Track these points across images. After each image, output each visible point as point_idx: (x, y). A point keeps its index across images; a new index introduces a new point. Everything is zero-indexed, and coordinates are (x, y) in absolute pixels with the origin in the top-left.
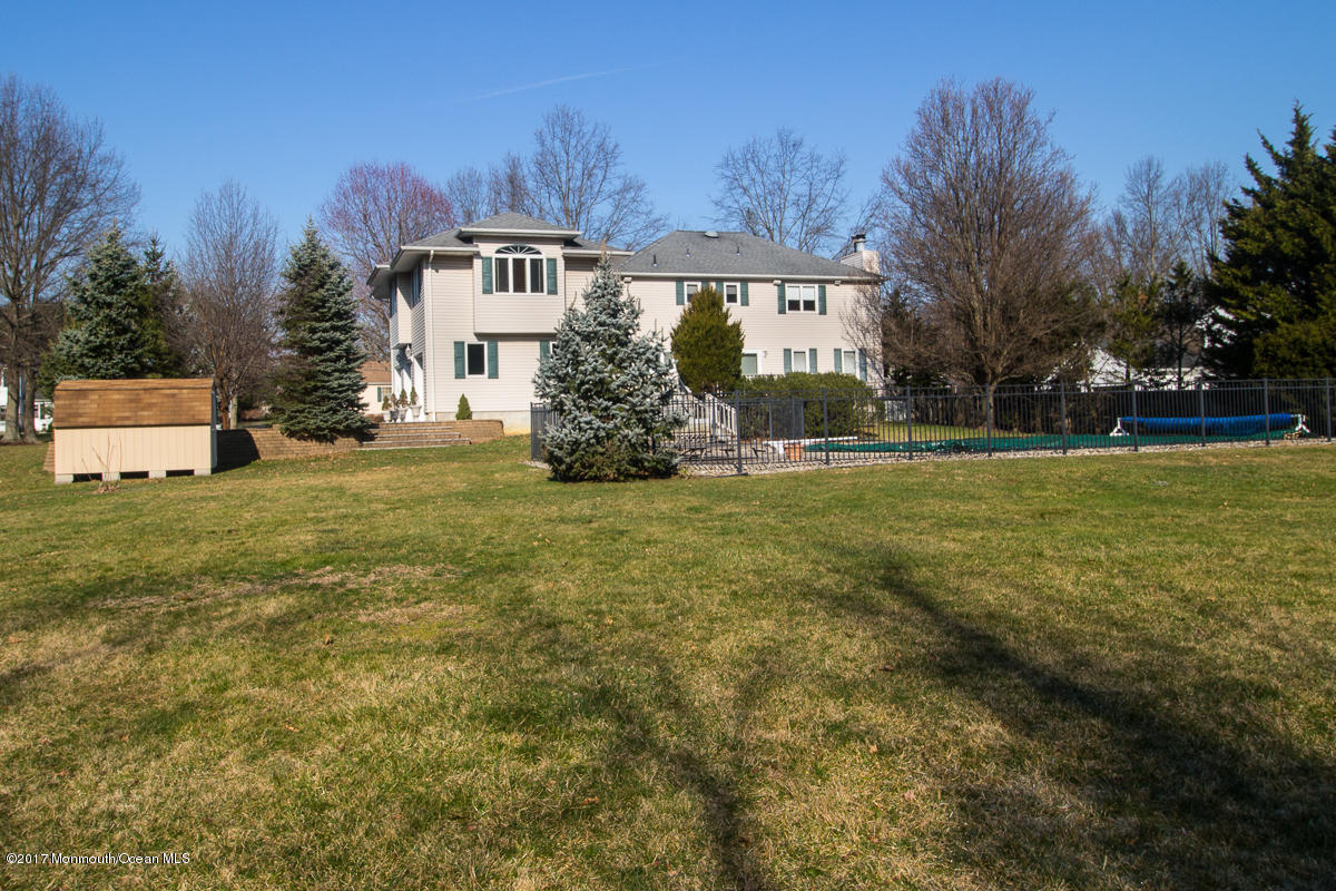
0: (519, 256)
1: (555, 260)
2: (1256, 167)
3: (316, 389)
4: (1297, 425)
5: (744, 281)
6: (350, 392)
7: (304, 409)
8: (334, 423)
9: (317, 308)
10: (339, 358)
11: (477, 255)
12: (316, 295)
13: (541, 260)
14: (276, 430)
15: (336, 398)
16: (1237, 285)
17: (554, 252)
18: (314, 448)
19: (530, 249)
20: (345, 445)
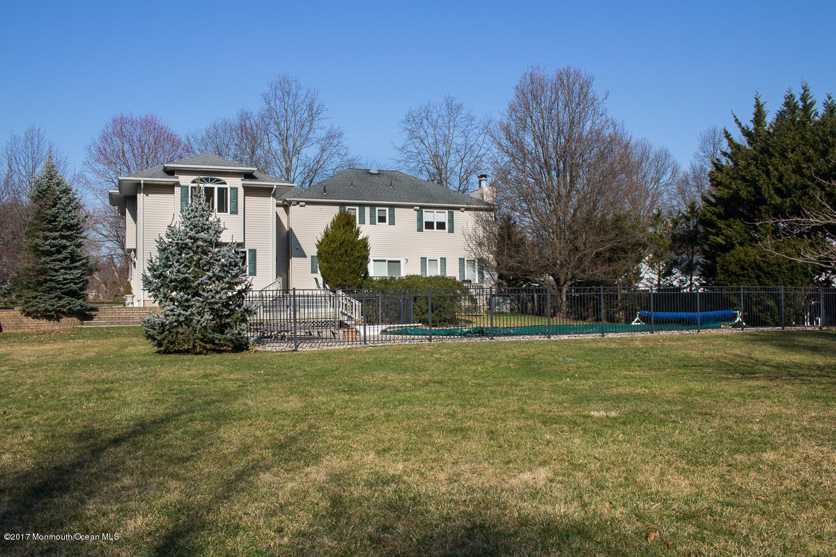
0: (209, 185)
1: (236, 189)
2: (731, 137)
3: (46, 281)
4: (736, 318)
5: (392, 207)
6: (72, 284)
7: (37, 296)
8: (59, 306)
9: (50, 222)
10: (66, 258)
11: (178, 184)
12: (49, 212)
13: (227, 189)
14: (17, 311)
15: (61, 289)
16: (715, 218)
17: (236, 183)
18: (45, 325)
19: (218, 180)
20: (68, 323)
